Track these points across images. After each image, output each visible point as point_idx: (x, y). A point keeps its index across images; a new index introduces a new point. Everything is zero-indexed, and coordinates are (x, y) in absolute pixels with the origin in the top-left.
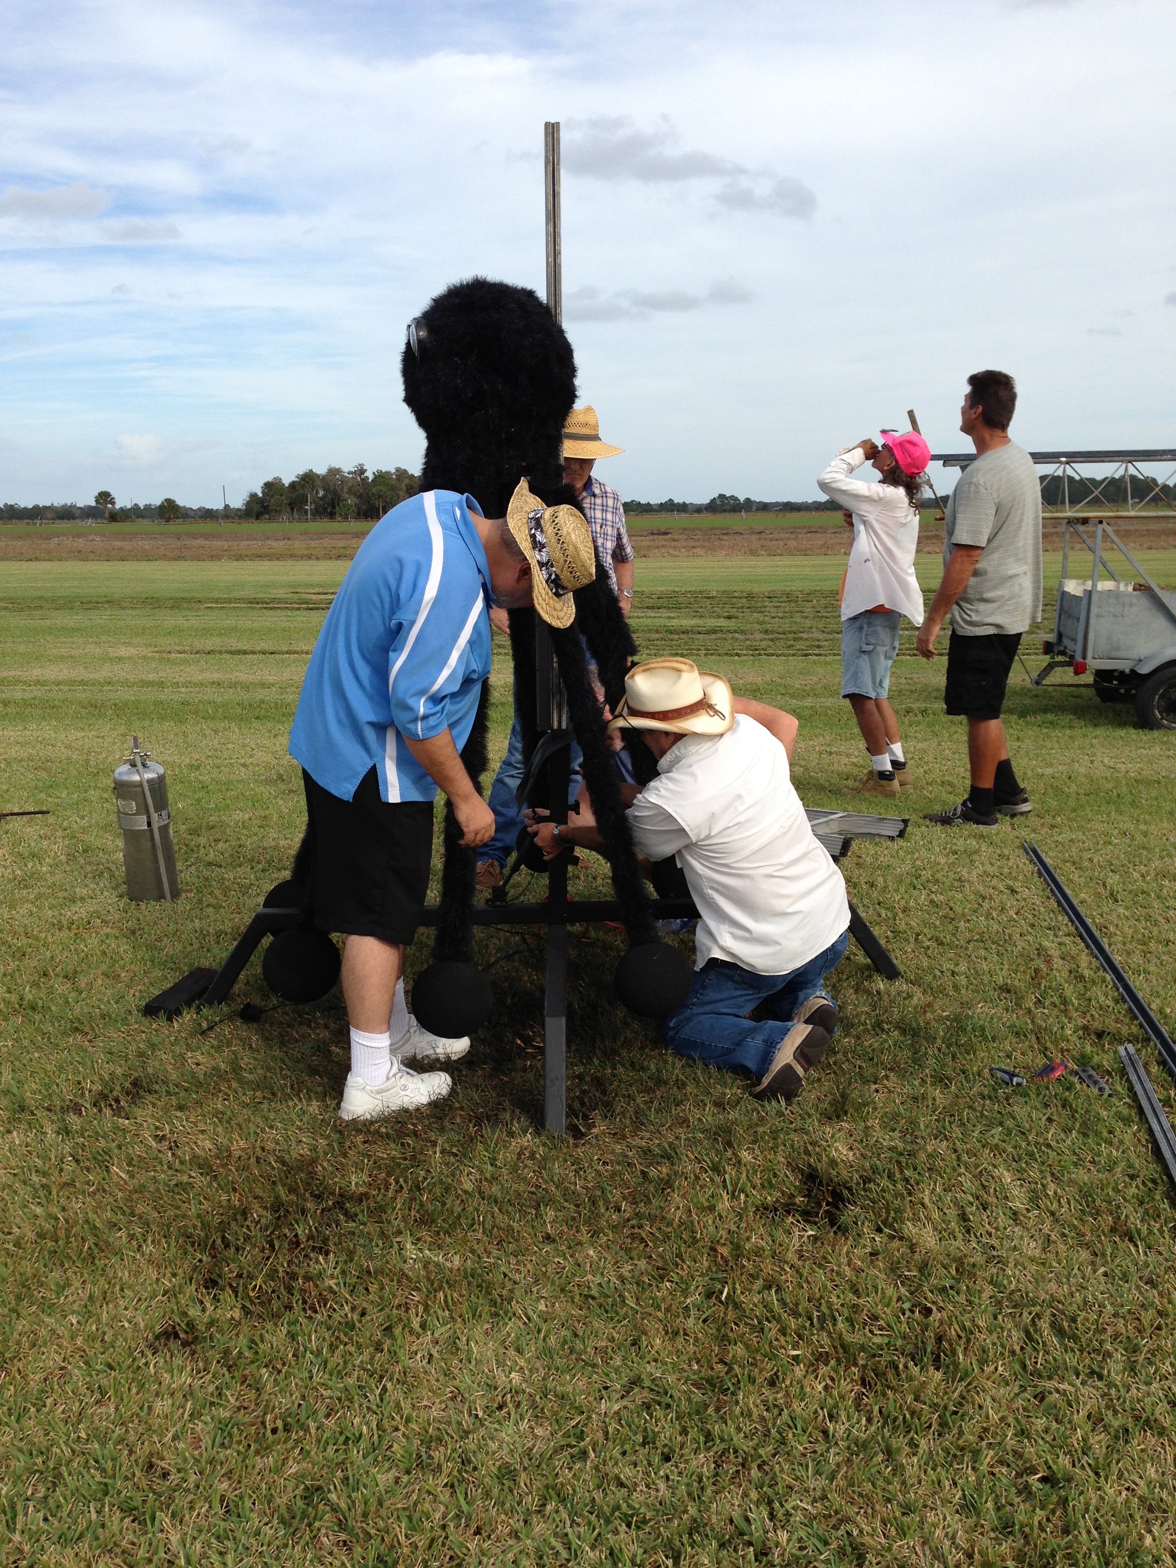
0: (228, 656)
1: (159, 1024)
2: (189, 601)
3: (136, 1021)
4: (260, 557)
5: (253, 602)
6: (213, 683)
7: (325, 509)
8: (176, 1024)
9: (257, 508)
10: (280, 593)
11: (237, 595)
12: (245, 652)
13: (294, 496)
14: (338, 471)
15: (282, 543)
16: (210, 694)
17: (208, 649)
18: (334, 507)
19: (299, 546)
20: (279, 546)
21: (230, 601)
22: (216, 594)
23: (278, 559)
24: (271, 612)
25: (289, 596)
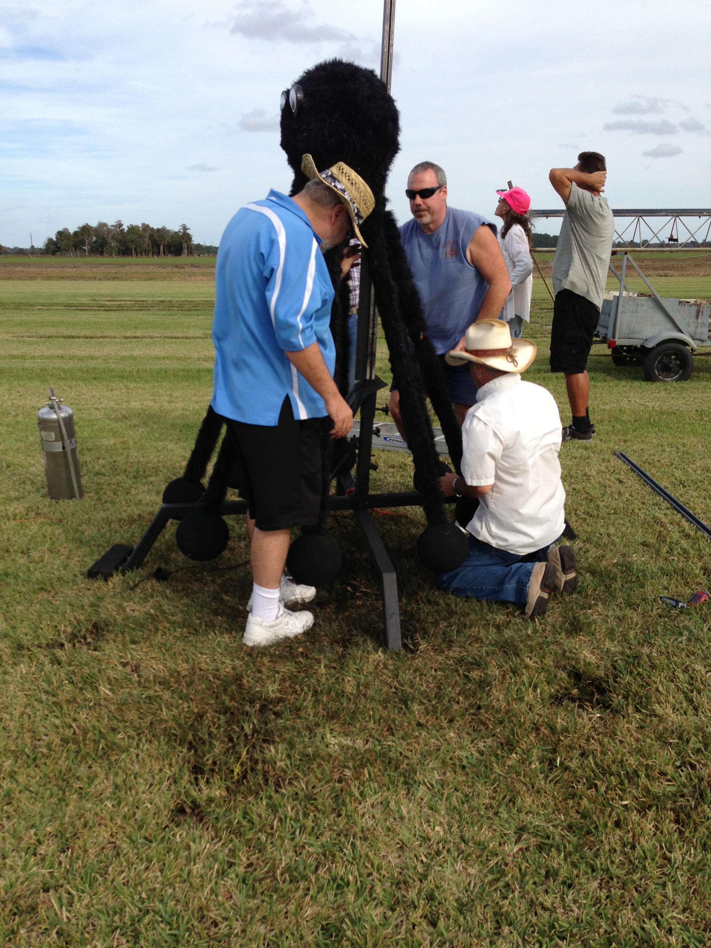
0: (62, 339)
1: (99, 583)
2: (26, 304)
3: (82, 583)
4: (63, 278)
5: (68, 306)
6: (58, 356)
7: (97, 249)
8: (110, 583)
9: (53, 248)
10: (85, 300)
11: (55, 301)
12: (73, 337)
13: (76, 240)
14: (104, 225)
15: (75, 270)
16: (58, 363)
17: (48, 334)
18: (103, 248)
19: (86, 271)
20: (73, 271)
21: (52, 305)
22: (42, 301)
23: (75, 280)
24: (82, 312)
25: (91, 302)
